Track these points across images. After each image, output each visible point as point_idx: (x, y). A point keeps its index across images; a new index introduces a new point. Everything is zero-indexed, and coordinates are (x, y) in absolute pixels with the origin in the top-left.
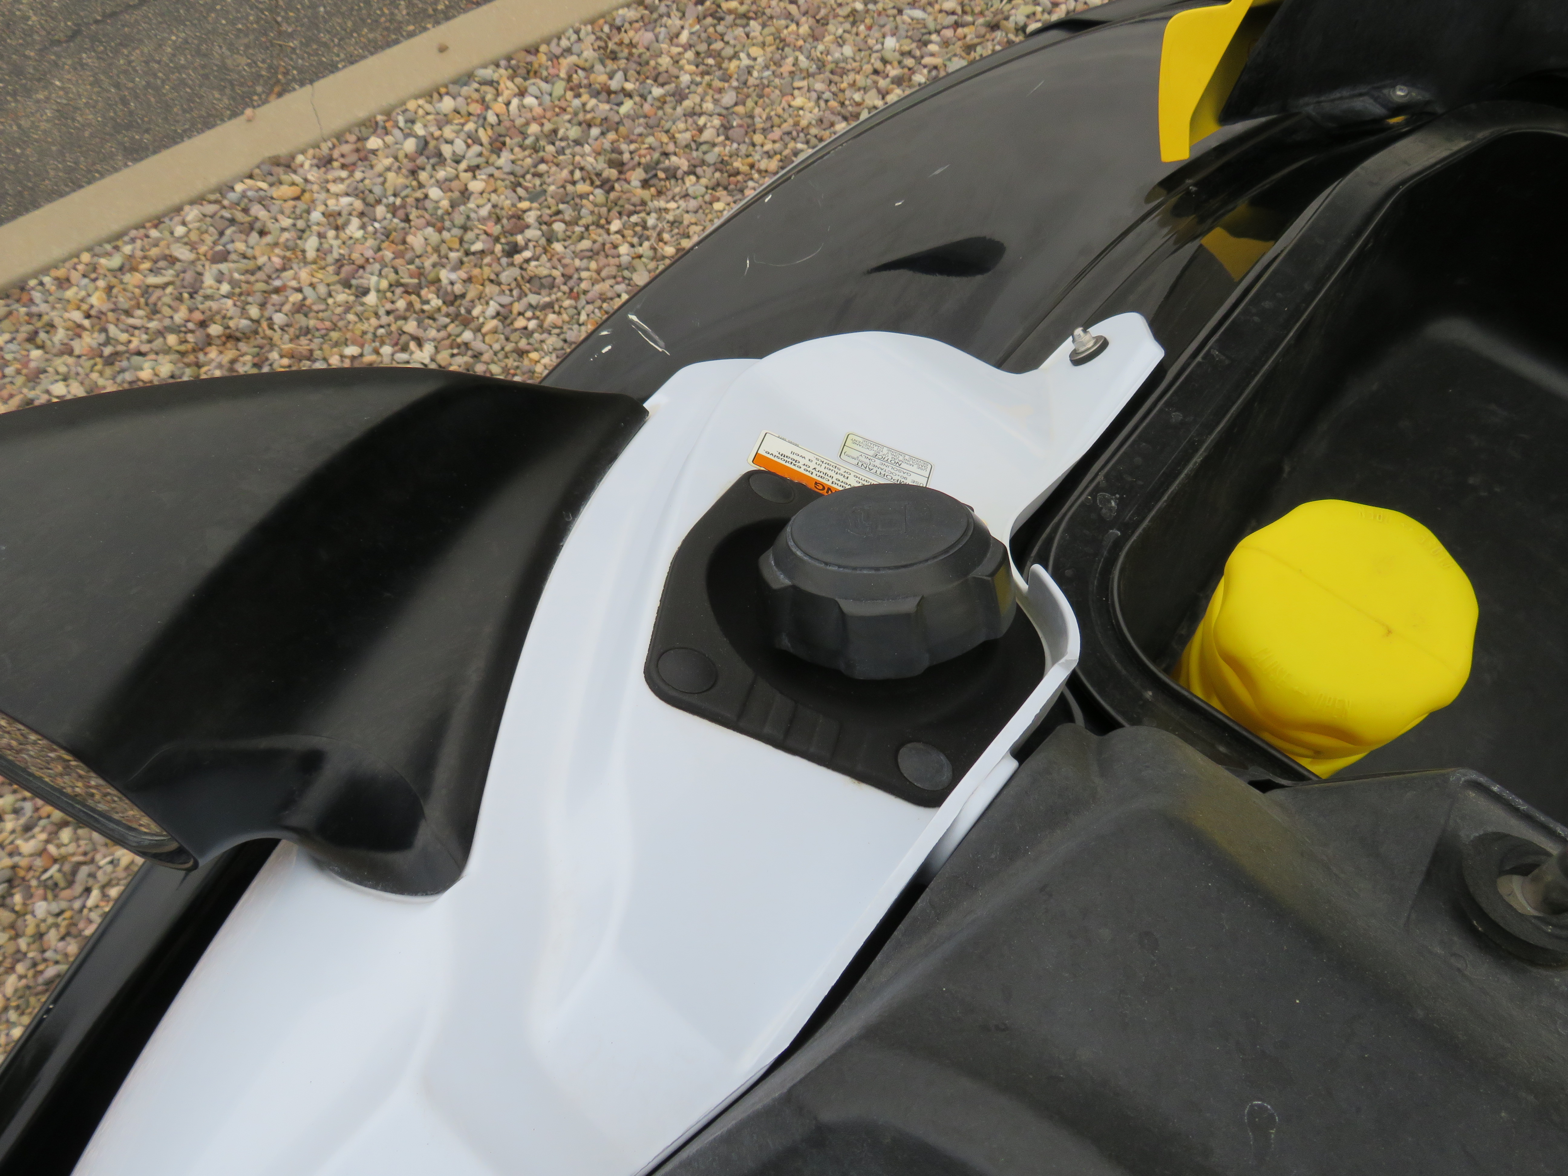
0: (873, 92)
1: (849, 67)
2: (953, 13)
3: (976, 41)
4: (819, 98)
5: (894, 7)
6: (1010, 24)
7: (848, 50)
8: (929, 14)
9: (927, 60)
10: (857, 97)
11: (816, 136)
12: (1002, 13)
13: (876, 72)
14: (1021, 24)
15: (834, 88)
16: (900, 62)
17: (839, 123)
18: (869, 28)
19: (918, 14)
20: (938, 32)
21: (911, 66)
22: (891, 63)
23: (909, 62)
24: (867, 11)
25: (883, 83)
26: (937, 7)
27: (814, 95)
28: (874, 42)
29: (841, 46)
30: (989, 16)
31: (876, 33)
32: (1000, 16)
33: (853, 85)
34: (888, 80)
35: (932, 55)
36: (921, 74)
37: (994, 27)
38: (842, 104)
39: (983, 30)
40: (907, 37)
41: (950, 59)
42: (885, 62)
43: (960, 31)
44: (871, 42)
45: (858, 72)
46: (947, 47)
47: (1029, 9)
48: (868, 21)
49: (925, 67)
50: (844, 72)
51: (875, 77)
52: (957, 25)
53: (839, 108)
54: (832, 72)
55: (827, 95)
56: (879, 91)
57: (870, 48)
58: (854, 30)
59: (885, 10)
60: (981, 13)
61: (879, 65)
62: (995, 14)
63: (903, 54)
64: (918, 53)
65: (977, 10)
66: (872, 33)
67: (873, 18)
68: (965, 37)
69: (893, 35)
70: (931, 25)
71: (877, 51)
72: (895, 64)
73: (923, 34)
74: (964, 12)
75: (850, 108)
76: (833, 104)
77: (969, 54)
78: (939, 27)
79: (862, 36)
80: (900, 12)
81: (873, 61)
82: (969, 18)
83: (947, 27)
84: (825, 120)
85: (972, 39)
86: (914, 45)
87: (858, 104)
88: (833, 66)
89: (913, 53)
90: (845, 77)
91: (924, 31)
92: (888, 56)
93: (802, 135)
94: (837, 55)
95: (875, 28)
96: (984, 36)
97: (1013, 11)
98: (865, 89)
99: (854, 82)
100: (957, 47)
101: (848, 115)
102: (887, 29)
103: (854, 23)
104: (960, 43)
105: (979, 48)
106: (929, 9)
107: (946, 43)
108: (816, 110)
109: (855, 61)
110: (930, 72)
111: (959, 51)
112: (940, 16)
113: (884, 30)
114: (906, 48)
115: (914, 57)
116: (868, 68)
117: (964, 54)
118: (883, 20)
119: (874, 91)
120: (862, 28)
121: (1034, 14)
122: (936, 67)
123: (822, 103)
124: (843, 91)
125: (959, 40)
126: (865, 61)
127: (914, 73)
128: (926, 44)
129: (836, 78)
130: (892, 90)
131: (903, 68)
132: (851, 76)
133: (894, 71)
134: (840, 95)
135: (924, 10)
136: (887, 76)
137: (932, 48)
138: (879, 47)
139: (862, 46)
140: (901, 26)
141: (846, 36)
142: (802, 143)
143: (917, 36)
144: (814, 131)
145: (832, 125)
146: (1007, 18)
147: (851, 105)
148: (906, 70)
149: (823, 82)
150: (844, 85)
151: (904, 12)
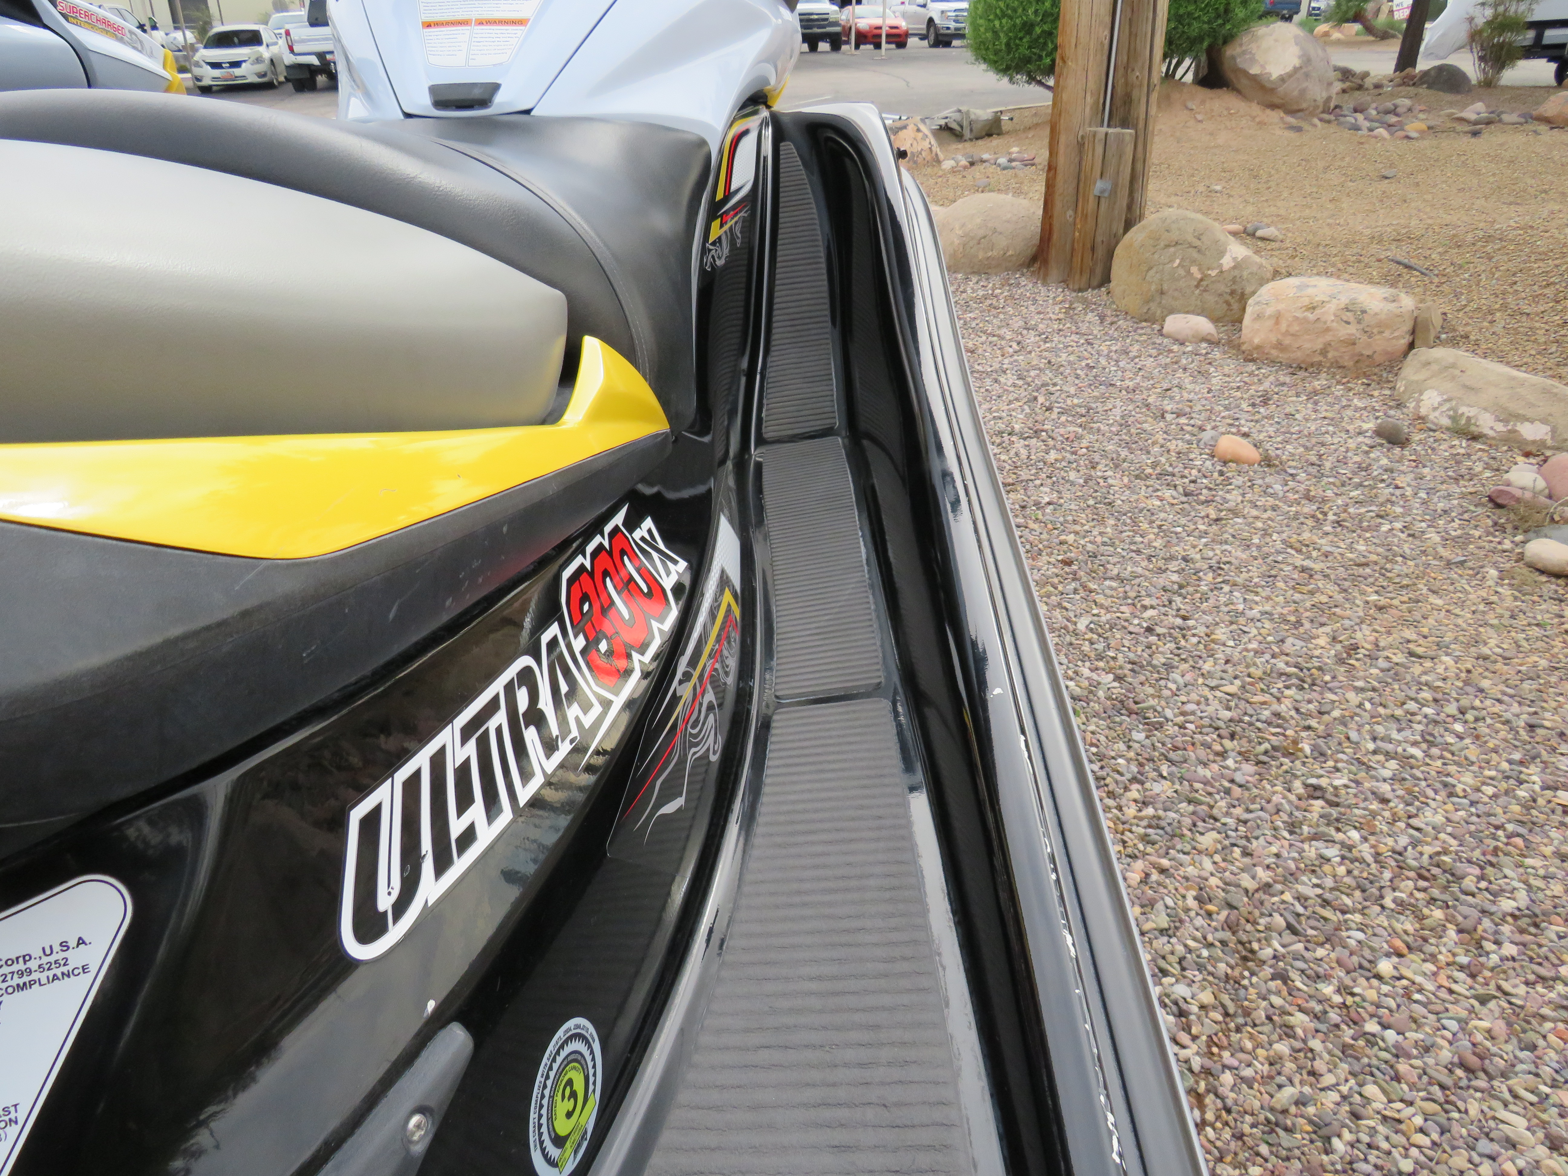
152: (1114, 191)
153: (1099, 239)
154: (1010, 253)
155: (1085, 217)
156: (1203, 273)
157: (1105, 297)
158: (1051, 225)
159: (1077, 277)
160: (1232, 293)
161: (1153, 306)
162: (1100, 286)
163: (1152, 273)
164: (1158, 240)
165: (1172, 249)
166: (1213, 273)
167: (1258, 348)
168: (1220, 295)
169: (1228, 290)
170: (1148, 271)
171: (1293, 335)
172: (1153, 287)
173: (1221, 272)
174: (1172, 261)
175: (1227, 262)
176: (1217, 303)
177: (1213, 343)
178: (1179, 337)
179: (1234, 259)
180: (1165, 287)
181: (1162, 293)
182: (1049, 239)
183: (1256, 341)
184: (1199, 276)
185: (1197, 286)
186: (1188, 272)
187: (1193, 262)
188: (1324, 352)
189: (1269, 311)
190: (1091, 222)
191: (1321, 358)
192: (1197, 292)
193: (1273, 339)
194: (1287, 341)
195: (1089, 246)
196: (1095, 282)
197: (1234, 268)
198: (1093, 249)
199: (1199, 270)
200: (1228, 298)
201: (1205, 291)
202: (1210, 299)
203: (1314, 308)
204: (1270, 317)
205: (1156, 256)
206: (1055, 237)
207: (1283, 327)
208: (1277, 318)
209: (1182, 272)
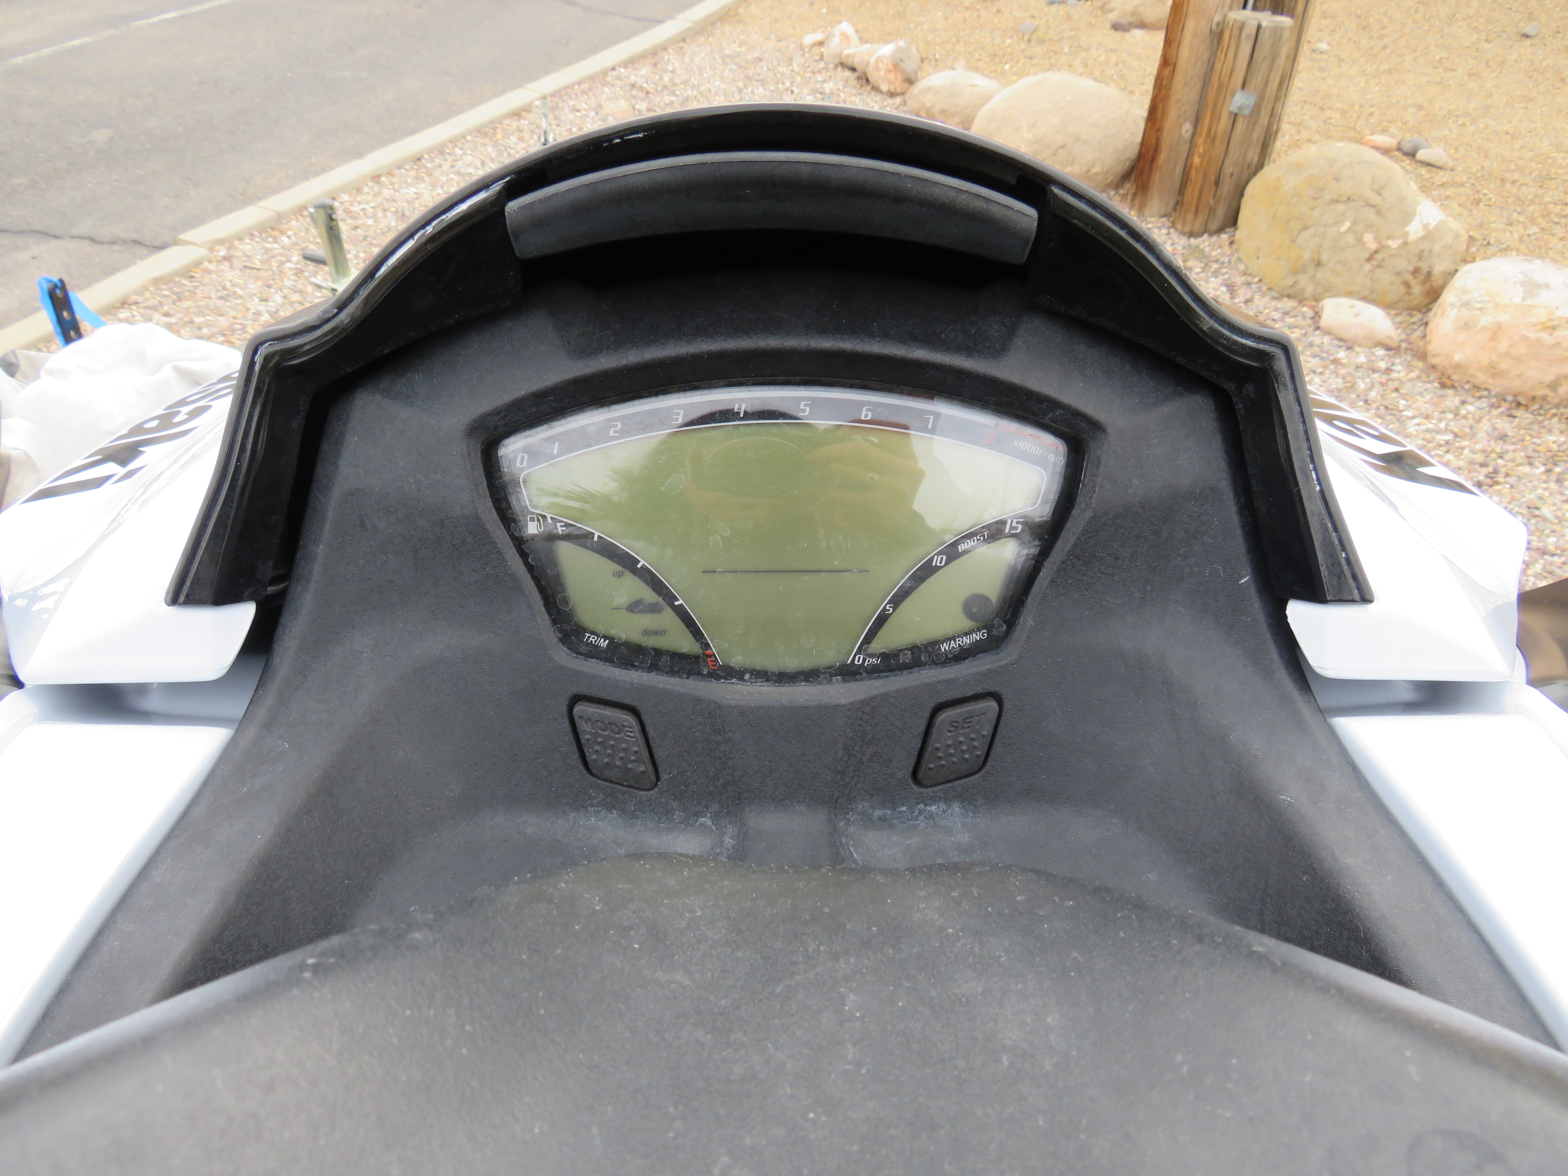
152: (1257, 109)
153: (1228, 169)
154: (1096, 169)
155: (1211, 138)
156: (1380, 243)
157: (1227, 250)
158: (1158, 140)
159: (1190, 216)
160: (1416, 271)
161: (1303, 280)
162: (1220, 230)
163: (1306, 235)
164: (1322, 190)
165: (1341, 207)
166: (1394, 244)
167: (1458, 366)
168: (1398, 274)
169: (1411, 268)
170: (1301, 231)
171: (1514, 358)
172: (1307, 255)
173: (1406, 243)
174: (1338, 223)
175: (1414, 230)
176: (1392, 283)
177: (1392, 349)
178: (1344, 335)
179: (1425, 226)
180: (1324, 257)
181: (1319, 264)
182: (1153, 160)
183: (1458, 357)
184: (1373, 246)
185: (1369, 259)
186: (1360, 241)
187: (1369, 226)
188: (1554, 385)
189: (1485, 321)
190: (1220, 146)
191: (1547, 392)
192: (1368, 267)
193: (1484, 359)
194: (1504, 365)
195: (1213, 179)
196: (1214, 226)
197: (1424, 238)
198: (1217, 183)
199: (1376, 238)
200: (1409, 278)
201: (1379, 266)
202: (1385, 278)
203: (1554, 328)
204: (1484, 329)
205: (1316, 213)
206: (1163, 156)
207: (1503, 345)
208: (1496, 332)
209: (1350, 239)
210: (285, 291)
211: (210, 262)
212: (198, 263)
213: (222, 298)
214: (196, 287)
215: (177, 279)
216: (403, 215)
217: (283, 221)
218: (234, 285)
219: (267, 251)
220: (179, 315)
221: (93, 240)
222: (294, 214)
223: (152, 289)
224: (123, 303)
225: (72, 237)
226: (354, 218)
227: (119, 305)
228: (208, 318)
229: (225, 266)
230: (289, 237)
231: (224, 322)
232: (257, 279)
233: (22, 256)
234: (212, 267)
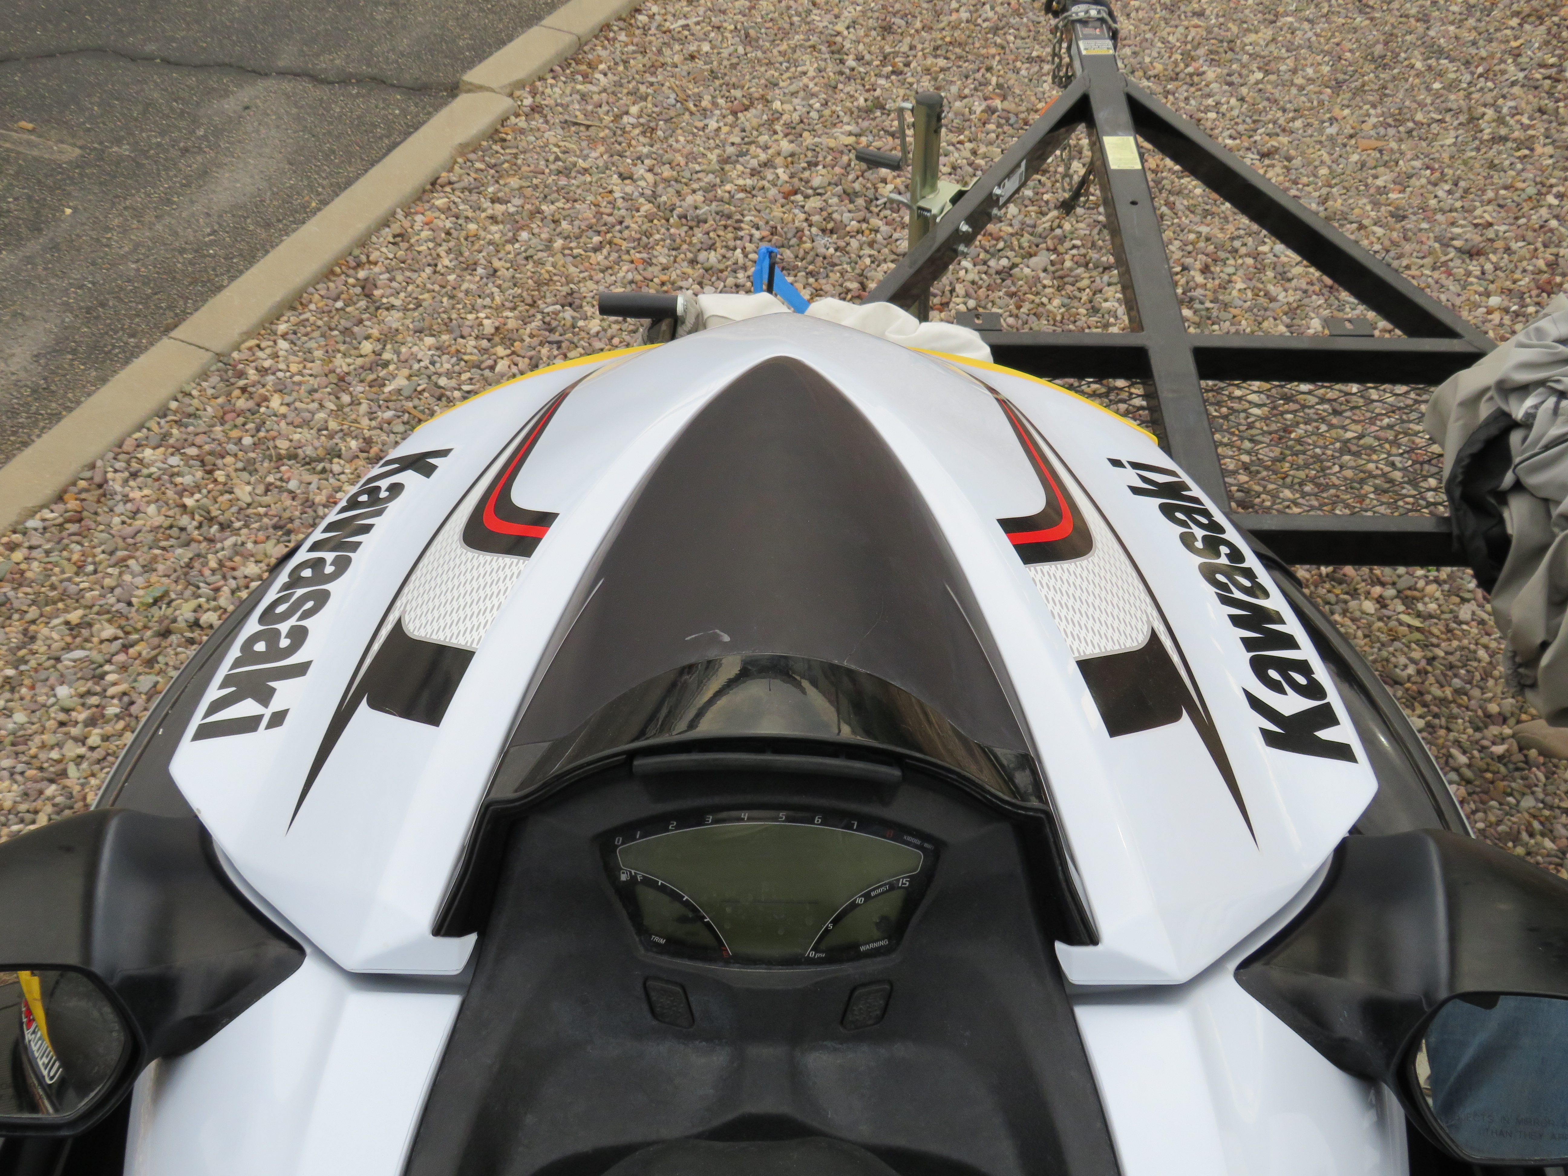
0: (70, 744)
1: (29, 732)
2: (116, 638)
3: (154, 653)
4: (12, 774)
5: (49, 659)
6: (181, 624)
7: (20, 717)
8: (90, 649)
9: (111, 691)
10: (55, 755)
11: (28, 811)
12: (167, 618)
13: (62, 724)
14: (192, 619)
15: (24, 759)
16: (83, 705)
17: (48, 787)
18: (32, 688)
19: (78, 654)
20: (109, 661)
21: (97, 703)
22: (73, 710)
23: (94, 700)
24: (22, 673)
25: (75, 731)
26: (95, 640)
27: (5, 774)
28: (45, 698)
29: (10, 716)
30: (156, 627)
31: (42, 689)
32: (166, 622)
33: (43, 746)
34: (80, 726)
35: (114, 684)
36: (112, 705)
37: (165, 633)
38: (41, 769)
39: (156, 641)
40: (79, 679)
41: (135, 681)
42: (67, 711)
43: (131, 651)
44: (41, 699)
45: (42, 733)
46: (126, 671)
47: (193, 603)
48: (27, 682)
49: (113, 697)
50: (27, 739)
51: (64, 729)
52: (125, 648)
53: (40, 774)
54: (13, 744)
55: (20, 767)
56: (76, 739)
57: (44, 706)
58: (17, 696)
59: (39, 665)
60: (146, 627)
61: (62, 716)
62: (160, 622)
63: (82, 696)
64: (98, 689)
65: (139, 625)
66: (37, 691)
67: (31, 677)
68: (140, 654)
69: (62, 683)
70: (99, 658)
71: (53, 705)
72: (80, 708)
73: (94, 669)
74: (127, 633)
75: (52, 769)
76: (31, 773)
77: (152, 668)
78: (107, 657)
79: (28, 698)
80: (58, 660)
81: (53, 715)
82: (135, 637)
83: (117, 653)
84: (29, 791)
85: (148, 653)
86: (90, 684)
87: (59, 761)
88: (11, 738)
89: (93, 690)
90: (30, 743)
91: (94, 666)
92: (68, 704)
93: (11, 817)
94: (11, 726)
95: (39, 685)
96: (159, 646)
97: (178, 612)
98: (59, 745)
99: (43, 742)
100: (137, 667)
101: (53, 776)
102: (52, 680)
103: (12, 690)
104: (137, 662)
105: (160, 658)
106: (89, 645)
107: (123, 668)
108: (15, 787)
109: (33, 724)
110: (120, 700)
111: (141, 669)
112: (103, 646)
113: (48, 683)
114: (83, 689)
115: (95, 694)
116: (51, 724)
117: (147, 670)
118: (43, 675)
119: (70, 742)
120: (24, 690)
121: (200, 606)
122: (125, 694)
123: (18, 778)
124: (35, 757)
125: (135, 659)
126: (44, 719)
127: (104, 708)
128: (102, 677)
129: (21, 748)
130: (90, 733)
131: (89, 708)
132: (37, 739)
133: (82, 716)
134: (34, 761)
135: (83, 648)
136: (77, 723)
137: (110, 678)
138: (52, 700)
139: (34, 707)
140: (65, 672)
141: (11, 704)
142: (16, 824)
143: (89, 673)
144: (23, 807)
145: (41, 792)
146: (175, 621)
147: (52, 766)
148: (94, 709)
149: (8, 757)
150: (33, 751)
151: (63, 657)
210: (647, 162)
211: (517, 115)
212: (504, 121)
213: (559, 172)
214: (516, 156)
215: (484, 143)
216: (747, 35)
217: (586, 48)
218: (564, 152)
219: (584, 97)
220: (517, 201)
221: (315, 79)
222: (596, 37)
223: (460, 160)
224: (433, 184)
225: (282, 73)
226: (682, 41)
227: (429, 187)
228: (560, 204)
229: (537, 122)
230: (605, 75)
231: (585, 211)
232: (593, 142)
233: (230, 105)
234: (522, 122)
